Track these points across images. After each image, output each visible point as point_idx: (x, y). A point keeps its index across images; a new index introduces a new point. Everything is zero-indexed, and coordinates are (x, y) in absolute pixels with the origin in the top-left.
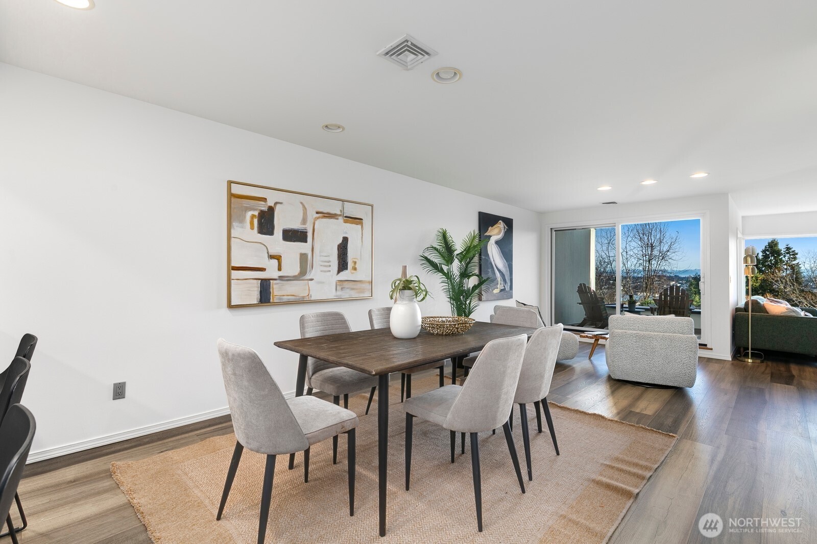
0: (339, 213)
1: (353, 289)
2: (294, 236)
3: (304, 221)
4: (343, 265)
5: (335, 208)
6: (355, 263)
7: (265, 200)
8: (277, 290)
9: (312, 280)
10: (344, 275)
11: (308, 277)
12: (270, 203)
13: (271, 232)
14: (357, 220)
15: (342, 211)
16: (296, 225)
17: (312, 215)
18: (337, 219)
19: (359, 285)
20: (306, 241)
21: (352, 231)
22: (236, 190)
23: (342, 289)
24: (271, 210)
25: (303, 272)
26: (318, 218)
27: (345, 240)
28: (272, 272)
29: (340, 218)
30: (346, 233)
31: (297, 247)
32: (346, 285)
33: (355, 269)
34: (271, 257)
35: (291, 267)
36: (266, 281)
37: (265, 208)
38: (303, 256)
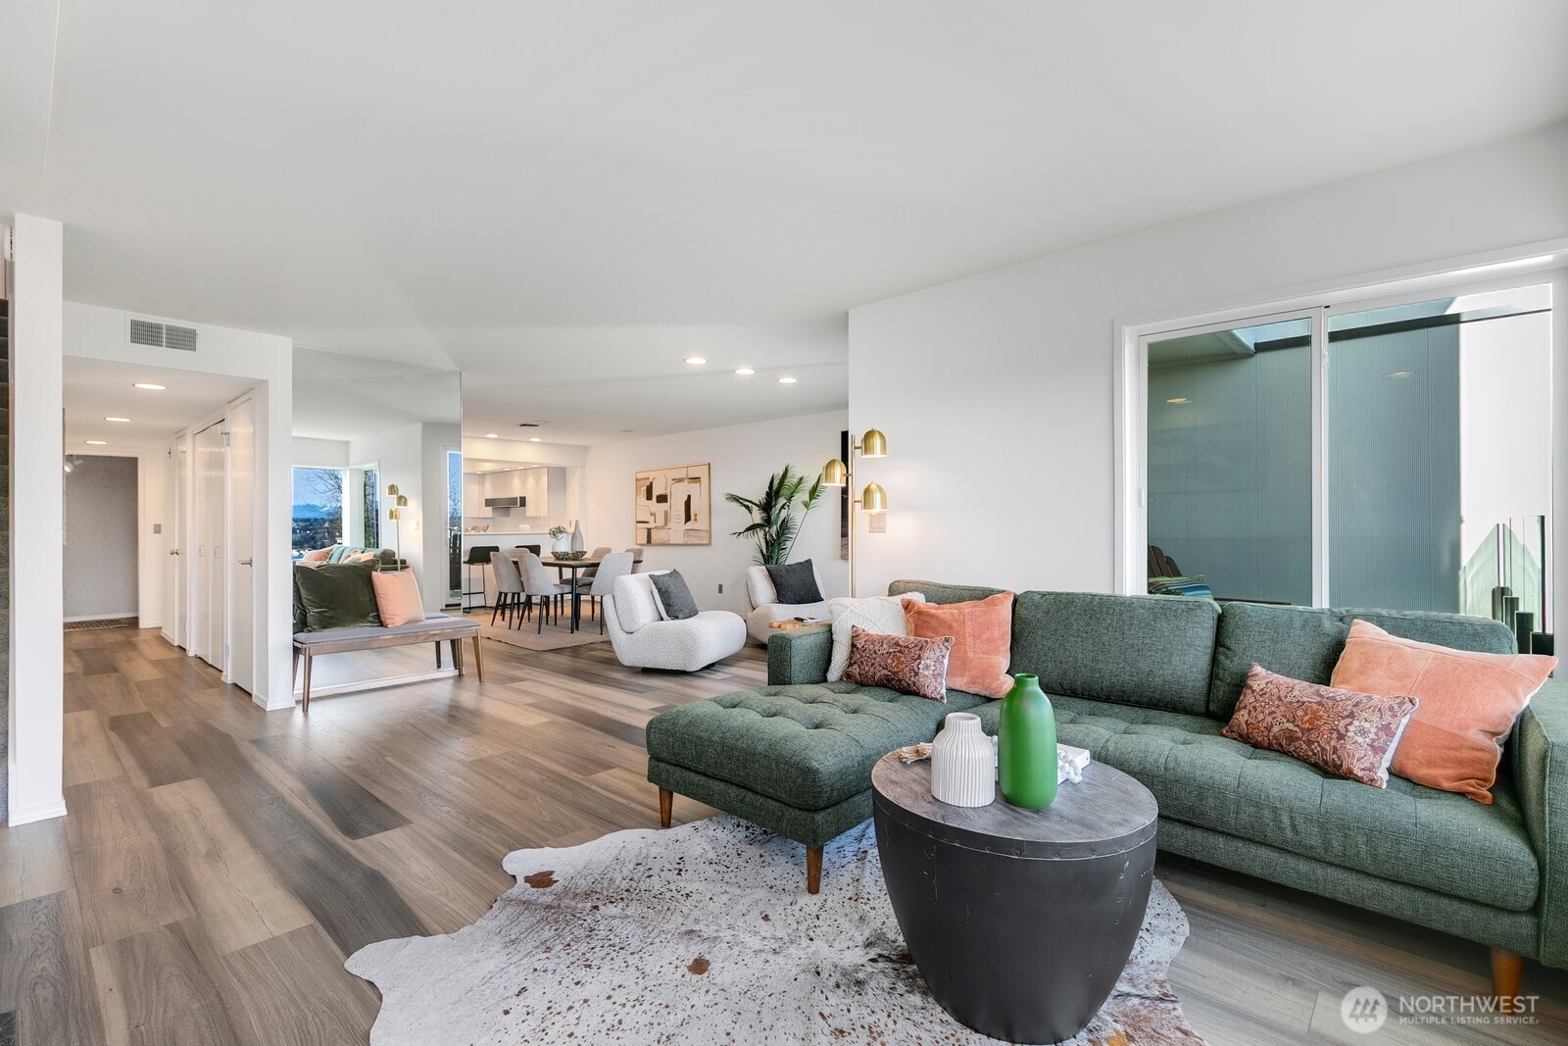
0: (685, 477)
1: (694, 536)
2: (662, 499)
3: (666, 489)
4: (688, 518)
5: (682, 474)
6: (696, 515)
7: (648, 479)
8: (656, 536)
9: (670, 529)
10: (690, 525)
11: (668, 527)
12: (651, 480)
13: (651, 499)
14: (696, 480)
15: (687, 475)
16: (662, 492)
17: (670, 482)
18: (684, 482)
19: (699, 534)
20: (666, 501)
21: (693, 489)
22: (640, 476)
23: (688, 536)
24: (651, 483)
25: (666, 523)
26: (673, 484)
27: (689, 497)
28: (651, 525)
29: (686, 481)
30: (689, 491)
31: (664, 506)
32: (691, 533)
33: (696, 520)
34: (651, 514)
35: (660, 522)
36: (649, 530)
37: (648, 484)
38: (666, 513)
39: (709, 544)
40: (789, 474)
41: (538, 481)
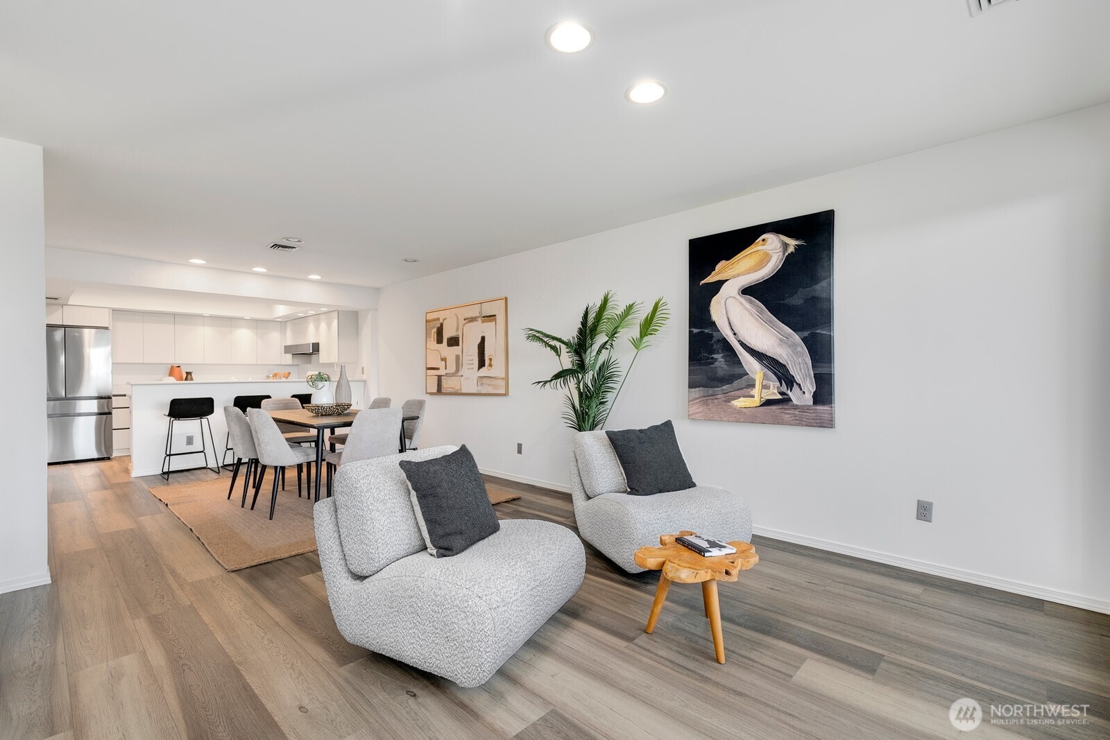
0: (478, 315)
1: (489, 385)
2: (454, 342)
3: (457, 330)
4: (482, 364)
5: (474, 312)
6: (491, 359)
7: (438, 319)
8: (446, 384)
9: (462, 376)
10: (484, 371)
11: (460, 374)
12: (441, 321)
13: (441, 342)
14: (491, 318)
15: (480, 312)
16: (453, 334)
17: (462, 322)
18: (477, 321)
19: (494, 382)
20: (458, 345)
21: (487, 329)
22: (430, 317)
23: (481, 384)
24: (442, 325)
25: (457, 370)
26: (465, 324)
27: (483, 339)
28: (442, 372)
29: (479, 320)
30: (483, 332)
31: (455, 350)
32: (485, 381)
33: (490, 365)
34: (442, 360)
35: (452, 368)
36: (439, 377)
37: (439, 326)
38: (458, 357)
39: (506, 394)
40: (609, 304)
41: (329, 326)
